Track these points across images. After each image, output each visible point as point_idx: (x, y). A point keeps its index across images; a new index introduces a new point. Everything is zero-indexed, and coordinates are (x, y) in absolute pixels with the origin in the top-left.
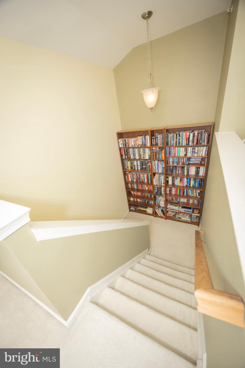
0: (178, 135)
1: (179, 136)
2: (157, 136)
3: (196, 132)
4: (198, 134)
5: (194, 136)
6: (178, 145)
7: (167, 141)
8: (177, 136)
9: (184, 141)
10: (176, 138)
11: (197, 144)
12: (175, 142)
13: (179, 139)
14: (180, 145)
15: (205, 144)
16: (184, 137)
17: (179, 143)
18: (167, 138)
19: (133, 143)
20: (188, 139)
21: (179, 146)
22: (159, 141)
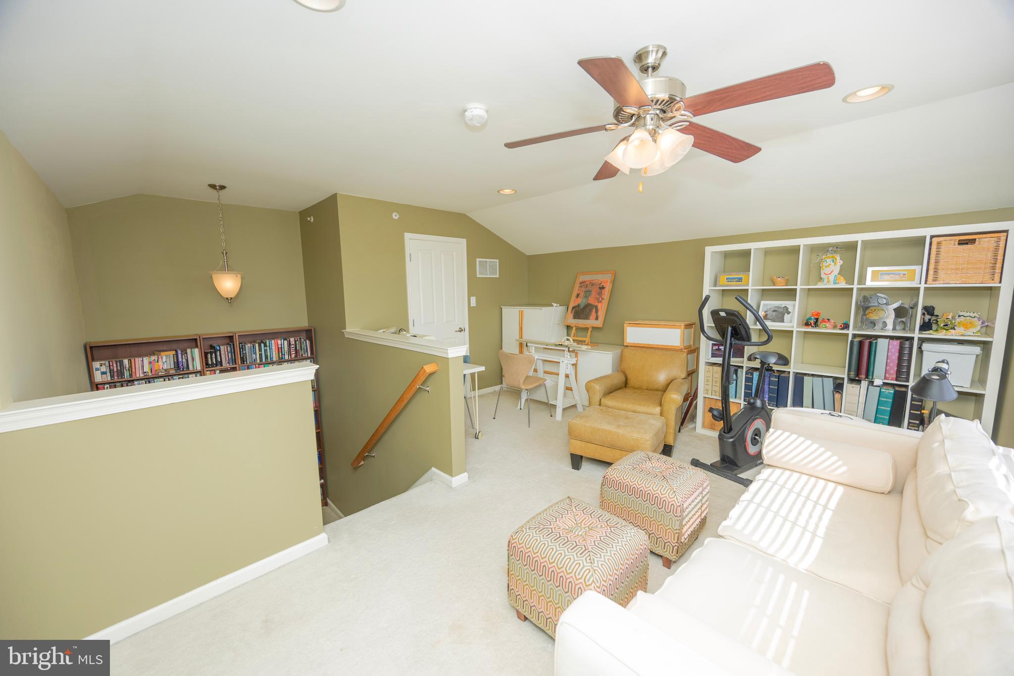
0: (262, 345)
1: (265, 346)
2: (218, 348)
3: (292, 340)
4: (295, 341)
5: (289, 344)
6: (264, 360)
7: (242, 356)
8: (260, 346)
9: (274, 353)
10: (260, 350)
11: (296, 356)
12: (258, 356)
13: (265, 351)
14: (269, 360)
15: (309, 355)
16: (273, 348)
17: (266, 357)
18: (241, 349)
19: (147, 368)
20: (280, 350)
21: (266, 362)
22: (223, 356)
